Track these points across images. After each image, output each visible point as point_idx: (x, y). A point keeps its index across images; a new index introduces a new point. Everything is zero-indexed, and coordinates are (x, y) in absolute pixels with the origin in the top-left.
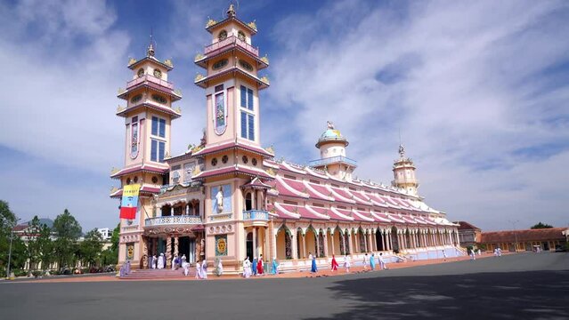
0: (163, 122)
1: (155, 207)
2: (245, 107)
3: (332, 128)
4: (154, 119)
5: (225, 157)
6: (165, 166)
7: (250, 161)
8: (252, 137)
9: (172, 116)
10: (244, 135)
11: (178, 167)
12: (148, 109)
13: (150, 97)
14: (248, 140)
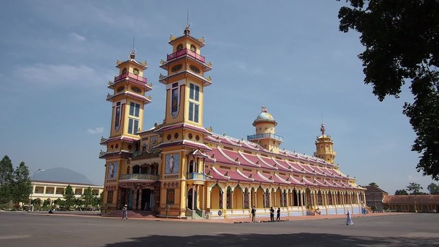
0: (138, 106)
1: (129, 167)
2: (193, 99)
3: (266, 112)
4: (132, 105)
5: (177, 134)
6: (137, 138)
7: (194, 137)
8: (196, 120)
9: (144, 102)
10: (190, 119)
11: (146, 139)
12: (128, 97)
13: (129, 88)
14: (193, 122)
